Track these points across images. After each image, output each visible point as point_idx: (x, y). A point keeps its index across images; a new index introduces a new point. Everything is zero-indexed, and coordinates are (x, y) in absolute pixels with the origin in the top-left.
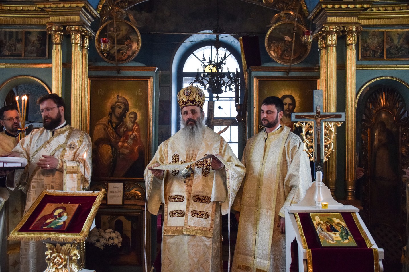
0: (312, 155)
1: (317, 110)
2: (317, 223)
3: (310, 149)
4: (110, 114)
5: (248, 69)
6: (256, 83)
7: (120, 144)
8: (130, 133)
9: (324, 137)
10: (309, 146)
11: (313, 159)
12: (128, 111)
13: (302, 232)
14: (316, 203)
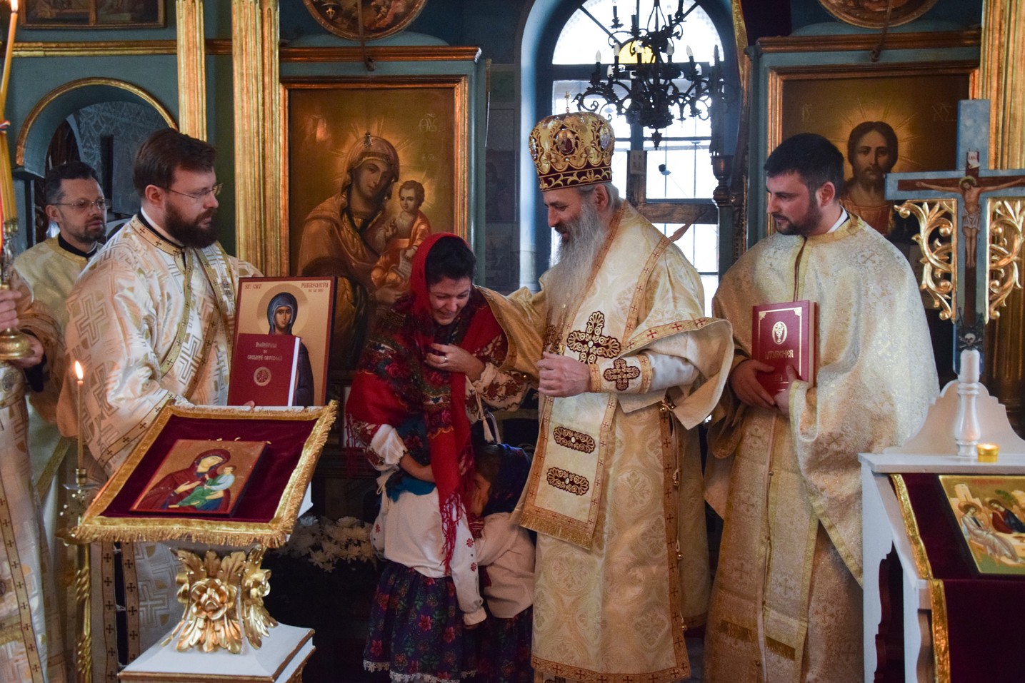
0: (949, 301)
1: (968, 164)
2: (962, 504)
3: (942, 284)
4: (347, 188)
5: (752, 48)
6: (774, 88)
7: (376, 274)
8: (405, 243)
9: (988, 245)
10: (938, 274)
11: (950, 313)
12: (397, 180)
13: (914, 531)
14: (958, 446)
